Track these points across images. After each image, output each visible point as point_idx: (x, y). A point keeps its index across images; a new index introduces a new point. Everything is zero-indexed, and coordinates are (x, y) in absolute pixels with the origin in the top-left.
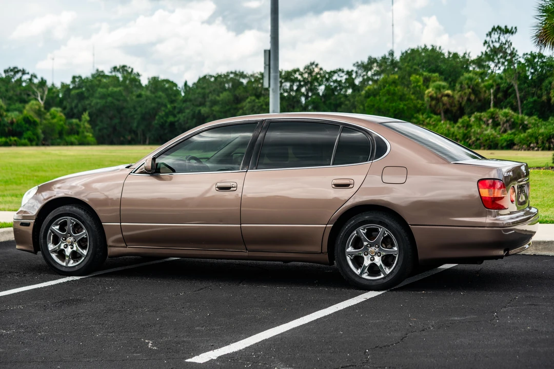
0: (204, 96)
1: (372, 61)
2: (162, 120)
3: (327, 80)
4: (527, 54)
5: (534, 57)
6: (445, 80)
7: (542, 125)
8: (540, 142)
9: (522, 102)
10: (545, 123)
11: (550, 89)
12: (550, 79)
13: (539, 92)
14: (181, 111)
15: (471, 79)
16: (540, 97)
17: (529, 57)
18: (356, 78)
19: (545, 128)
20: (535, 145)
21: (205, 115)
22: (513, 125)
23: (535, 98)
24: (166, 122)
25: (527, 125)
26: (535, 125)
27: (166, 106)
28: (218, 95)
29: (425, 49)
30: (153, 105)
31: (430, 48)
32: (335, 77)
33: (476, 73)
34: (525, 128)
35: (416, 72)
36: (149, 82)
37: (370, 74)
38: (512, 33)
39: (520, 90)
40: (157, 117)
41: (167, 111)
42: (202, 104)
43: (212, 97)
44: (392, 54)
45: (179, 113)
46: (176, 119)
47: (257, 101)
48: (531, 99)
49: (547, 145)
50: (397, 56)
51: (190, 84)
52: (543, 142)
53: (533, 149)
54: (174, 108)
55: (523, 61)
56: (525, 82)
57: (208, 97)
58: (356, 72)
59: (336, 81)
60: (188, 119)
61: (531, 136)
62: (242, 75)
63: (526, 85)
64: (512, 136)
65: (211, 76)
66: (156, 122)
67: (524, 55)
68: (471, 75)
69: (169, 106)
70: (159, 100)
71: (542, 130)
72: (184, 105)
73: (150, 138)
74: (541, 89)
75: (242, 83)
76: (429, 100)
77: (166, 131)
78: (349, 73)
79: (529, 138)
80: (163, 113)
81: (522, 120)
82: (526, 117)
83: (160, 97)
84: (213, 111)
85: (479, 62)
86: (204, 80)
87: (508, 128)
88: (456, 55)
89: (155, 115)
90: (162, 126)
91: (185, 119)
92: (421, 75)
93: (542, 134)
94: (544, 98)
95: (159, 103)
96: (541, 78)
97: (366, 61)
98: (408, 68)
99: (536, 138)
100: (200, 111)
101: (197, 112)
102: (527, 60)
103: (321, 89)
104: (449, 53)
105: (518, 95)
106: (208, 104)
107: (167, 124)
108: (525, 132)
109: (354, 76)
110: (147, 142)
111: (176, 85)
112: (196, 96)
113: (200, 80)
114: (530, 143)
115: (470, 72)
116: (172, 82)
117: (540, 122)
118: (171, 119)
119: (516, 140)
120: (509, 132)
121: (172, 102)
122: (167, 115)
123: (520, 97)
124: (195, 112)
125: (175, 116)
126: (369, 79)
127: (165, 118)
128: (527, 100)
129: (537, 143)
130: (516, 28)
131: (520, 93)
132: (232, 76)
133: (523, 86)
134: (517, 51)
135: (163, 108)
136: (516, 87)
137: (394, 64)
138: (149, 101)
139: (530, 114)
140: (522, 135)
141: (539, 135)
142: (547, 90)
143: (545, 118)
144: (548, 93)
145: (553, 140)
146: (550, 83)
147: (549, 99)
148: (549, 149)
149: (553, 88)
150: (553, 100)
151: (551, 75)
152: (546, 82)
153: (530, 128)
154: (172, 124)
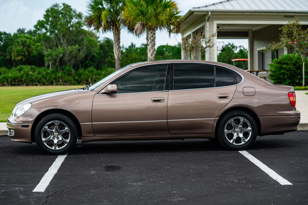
7: (9, 72)
8: (9, 81)
10: (10, 71)
11: (11, 52)
12: (11, 46)
13: (5, 54)
16: (5, 56)
19: (11, 74)
20: (7, 83)
23: (2, 57)
26: (5, 72)
49: (13, 83)
52: (11, 82)
53: (5, 85)
61: (4, 78)
74: (6, 52)
79: (3, 80)
93: (10, 77)
94: (8, 57)
96: (5, 46)
99: (7, 80)
114: (4, 82)
117: (7, 70)
129: (8, 82)
141: (9, 77)
142: (9, 53)
143: (10, 68)
144: (10, 54)
145: (17, 80)
146: (11, 49)
147: (11, 58)
148: (15, 85)
149: (13, 52)
150: (13, 58)
151: (11, 44)
152: (9, 48)
153: (2, 74)
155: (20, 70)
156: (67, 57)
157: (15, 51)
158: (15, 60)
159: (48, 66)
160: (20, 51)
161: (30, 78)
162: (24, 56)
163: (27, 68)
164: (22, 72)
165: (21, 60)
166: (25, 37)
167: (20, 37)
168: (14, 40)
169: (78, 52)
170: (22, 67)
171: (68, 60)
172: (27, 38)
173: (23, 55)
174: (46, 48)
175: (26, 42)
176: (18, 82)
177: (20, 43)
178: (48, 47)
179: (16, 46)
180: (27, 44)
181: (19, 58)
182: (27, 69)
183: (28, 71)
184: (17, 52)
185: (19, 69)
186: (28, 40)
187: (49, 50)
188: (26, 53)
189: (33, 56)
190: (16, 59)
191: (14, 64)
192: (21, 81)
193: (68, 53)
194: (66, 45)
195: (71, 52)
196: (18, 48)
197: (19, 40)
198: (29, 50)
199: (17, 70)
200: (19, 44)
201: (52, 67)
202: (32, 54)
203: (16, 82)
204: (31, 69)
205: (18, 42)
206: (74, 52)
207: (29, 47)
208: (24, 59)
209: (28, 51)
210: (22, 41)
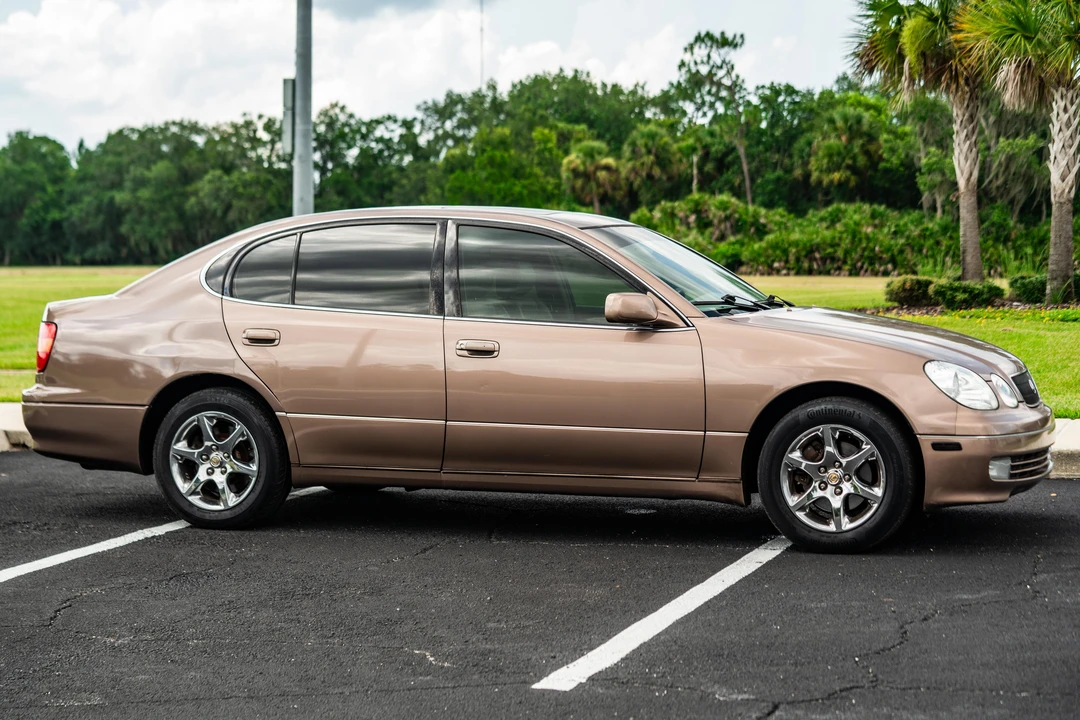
0: (120, 171)
1: (453, 100)
2: (37, 217)
3: (364, 137)
4: (763, 87)
5: (776, 92)
6: (599, 137)
7: (794, 226)
8: (792, 258)
9: (753, 180)
10: (800, 221)
11: (809, 155)
12: (808, 135)
13: (787, 161)
14: (74, 199)
15: (652, 136)
16: (789, 170)
17: (768, 92)
18: (420, 133)
19: (802, 232)
20: (782, 264)
21: (123, 207)
22: (738, 227)
23: (779, 172)
24: (44, 220)
25: (764, 226)
26: (782, 226)
27: (43, 189)
28: (148, 168)
29: (560, 78)
30: (20, 187)
31: (569, 74)
32: (380, 132)
33: (660, 124)
34: (761, 231)
35: (543, 121)
36: (11, 141)
37: (449, 125)
38: (735, 46)
39: (751, 157)
40: (27, 212)
41: (47, 198)
42: (117, 185)
43: (136, 171)
44: (493, 87)
45: (70, 202)
46: (65, 215)
47: (226, 178)
48: (770, 176)
49: (806, 265)
50: (504, 91)
51: (91, 145)
52: (798, 260)
53: (778, 272)
54: (61, 192)
55: (755, 101)
56: (759, 142)
57: (128, 172)
58: (422, 122)
59: (380, 140)
60: (88, 214)
61: (775, 246)
62: (195, 128)
63: (761, 148)
64: (737, 246)
65: (133, 130)
66: (24, 221)
67: (758, 88)
68: (652, 127)
69: (50, 189)
70: (30, 178)
71: (796, 236)
72: (81, 187)
73: (12, 252)
74: (791, 156)
75: (193, 144)
76: (571, 176)
77: (44, 238)
78: (408, 125)
79: (770, 252)
80: (39, 203)
81: (756, 216)
82: (763, 211)
83: (31, 172)
84: (138, 199)
85: (665, 102)
86: (118, 138)
87: (729, 232)
88: (617, 90)
89: (21, 208)
90: (36, 229)
91: (83, 215)
92: (552, 127)
93: (796, 244)
94: (798, 172)
95: (29, 184)
96: (790, 136)
97: (441, 100)
98: (528, 115)
99: (785, 252)
100: (112, 200)
101: (106, 200)
102: (764, 99)
103: (352, 155)
104: (604, 85)
105: (745, 168)
106: (128, 184)
107: (46, 226)
108: (761, 240)
109: (417, 129)
110: (7, 259)
111: (61, 148)
112: (105, 169)
113: (110, 137)
114: (773, 261)
115: (649, 121)
116: (54, 142)
117: (791, 220)
118: (55, 215)
119: (745, 255)
120: (732, 239)
121: (56, 180)
122: (46, 207)
123: (749, 170)
124: (101, 201)
125: (62, 209)
126: (447, 135)
127: (42, 214)
128: (763, 177)
129: (787, 262)
130: (742, 36)
131: (749, 163)
132: (174, 129)
133: (754, 150)
134: (743, 81)
135: (38, 194)
136: (741, 151)
137: (497, 106)
138: (11, 181)
139: (770, 205)
140: (756, 246)
141: (791, 244)
142: (802, 157)
143: (800, 213)
144: (806, 164)
145: (817, 255)
146: (809, 144)
147: (807, 175)
148: (810, 272)
149: (816, 154)
150: (815, 176)
151: (811, 128)
152: (801, 142)
153: (771, 231)
154: (56, 225)
155: (834, 220)
156: (997, 176)
157: (821, 153)
158: (820, 182)
159: (934, 208)
160: (839, 154)
161: (864, 249)
162: (853, 169)
163: (856, 213)
164: (839, 227)
165: (841, 185)
166: (859, 103)
167: (843, 102)
168: (818, 114)
169: (1034, 159)
170: (839, 210)
171: (998, 188)
172: (868, 107)
173: (848, 167)
174: (926, 142)
175: (859, 120)
176: (824, 260)
177: (840, 123)
178: (931, 141)
179: (825, 136)
180: (865, 127)
181: (836, 176)
182: (856, 217)
183: (857, 224)
184: (830, 156)
185: (831, 214)
186: (867, 116)
187: (933, 149)
188: (862, 161)
189: (887, 171)
190: (826, 181)
191: (820, 197)
192: (833, 259)
193: (1000, 164)
194: (994, 134)
195: (1010, 159)
196: (833, 141)
197: (836, 114)
198: (872, 148)
199: (822, 219)
200: (836, 129)
201: (944, 212)
202: (882, 165)
203: (815, 259)
204: (873, 216)
205: (832, 121)
206: (1021, 160)
207: (871, 138)
208: (853, 181)
209: (867, 153)
210: (846, 119)
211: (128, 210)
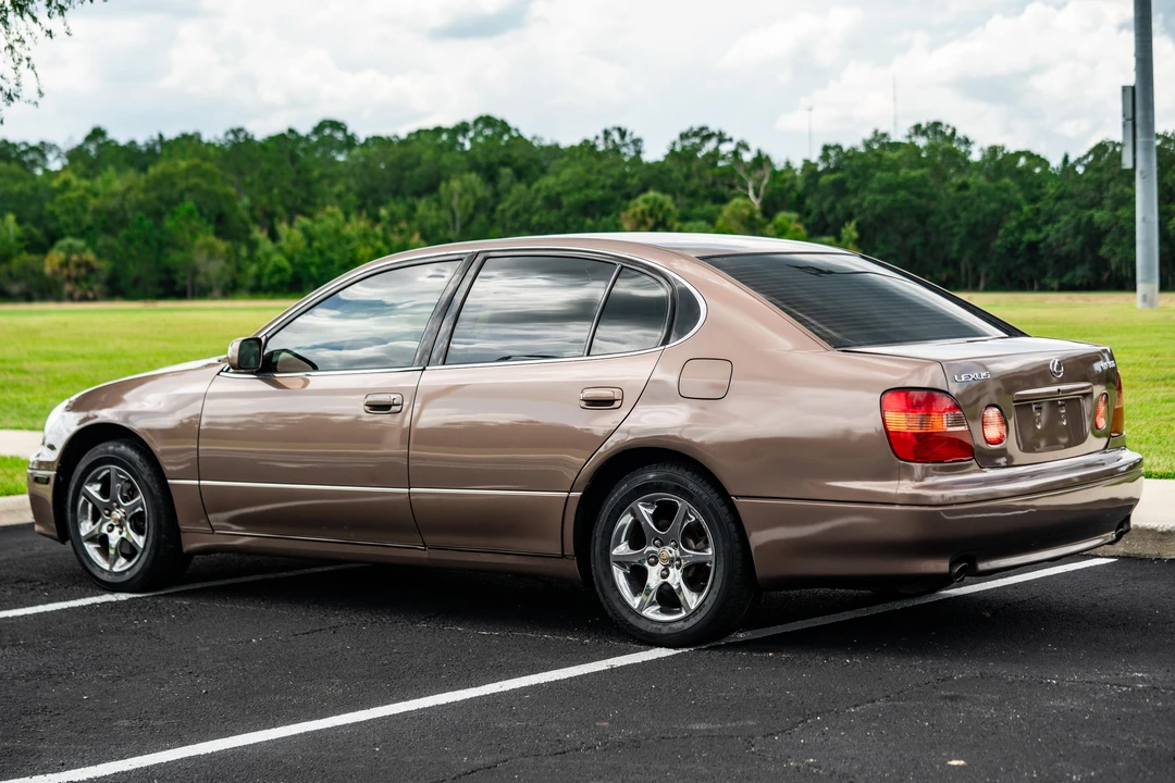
0: (1100, 187)
2: (1010, 238)
14: (1051, 219)
21: (1103, 227)
24: (1020, 242)
27: (1018, 208)
30: (993, 205)
36: (984, 156)
40: (1001, 232)
41: (1022, 218)
42: (1096, 204)
45: (1047, 222)
46: (1041, 236)
54: (1038, 212)
57: (1108, 189)
60: (1066, 236)
66: (998, 242)
69: (1026, 208)
70: (1005, 195)
72: (1058, 206)
73: (987, 275)
77: (1020, 261)
80: (1014, 223)
83: (1006, 189)
84: (1119, 218)
89: (997, 227)
90: (1012, 250)
91: (1060, 235)
95: (1003, 202)
100: (1091, 218)
101: (1084, 220)
106: (1108, 202)
107: (1022, 247)
112: (1083, 186)
116: (1038, 156)
118: (1030, 236)
121: (1034, 200)
122: (1022, 227)
124: (1080, 220)
125: (1039, 230)
127: (1016, 234)
135: (1013, 214)
138: (984, 199)
154: (1033, 246)
211: (1107, 232)
